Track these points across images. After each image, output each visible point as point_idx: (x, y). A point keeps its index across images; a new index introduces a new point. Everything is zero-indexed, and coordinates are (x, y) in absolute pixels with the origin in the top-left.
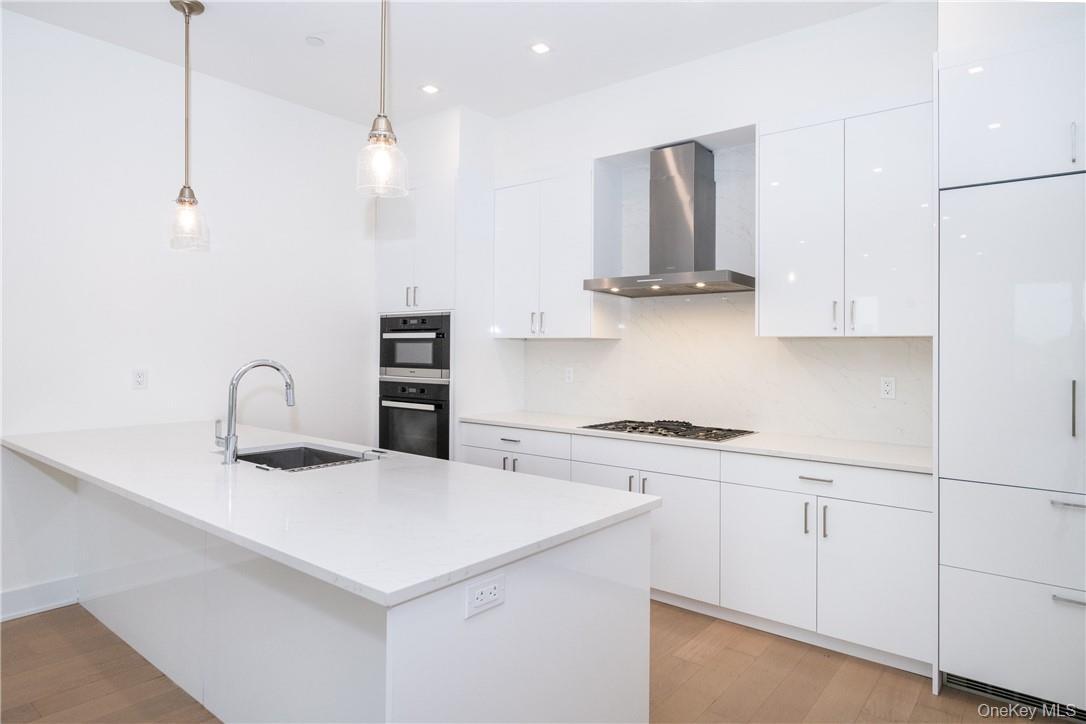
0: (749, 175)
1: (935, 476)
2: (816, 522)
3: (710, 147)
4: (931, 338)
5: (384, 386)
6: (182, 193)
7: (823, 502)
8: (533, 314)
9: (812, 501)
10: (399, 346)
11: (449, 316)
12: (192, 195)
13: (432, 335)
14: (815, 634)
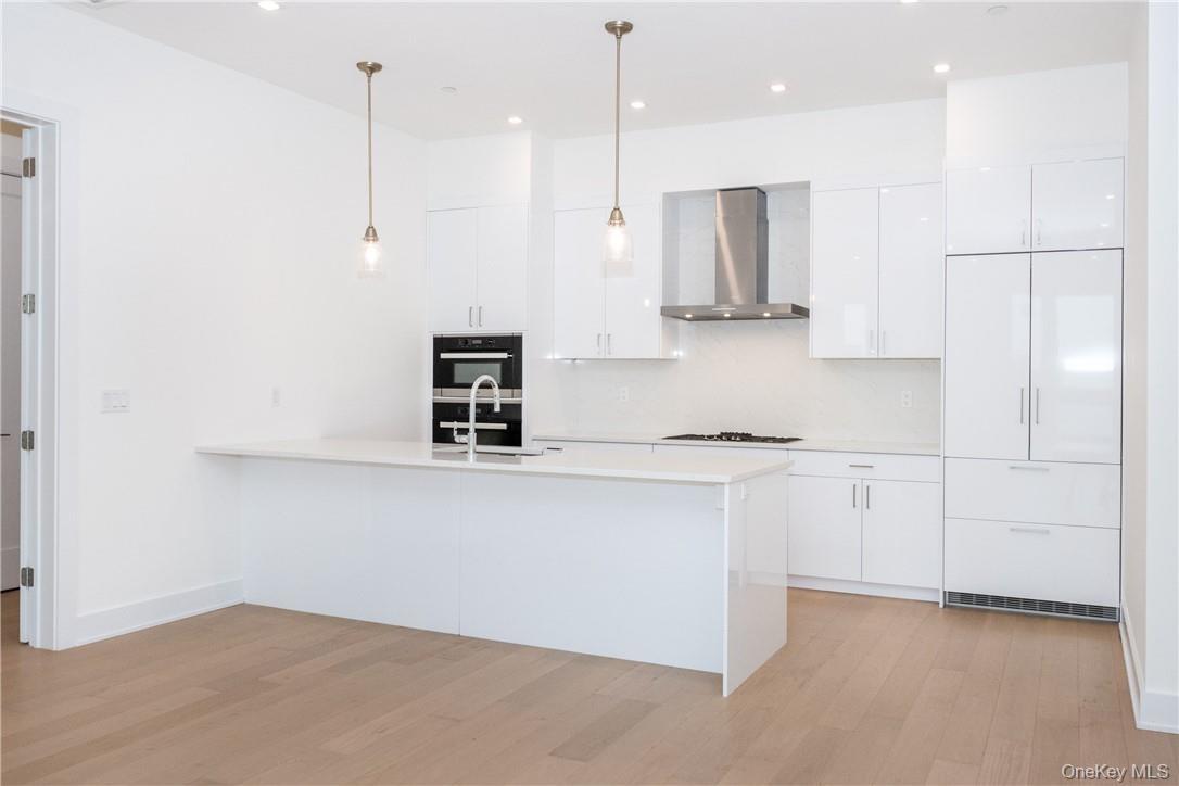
0: (804, 216)
1: (942, 457)
2: (861, 498)
3: (764, 190)
4: (940, 359)
5: (436, 406)
6: (367, 234)
7: (866, 483)
8: (599, 336)
9: (858, 483)
10: (457, 365)
11: (521, 337)
12: (375, 234)
13: (504, 355)
14: (861, 582)
